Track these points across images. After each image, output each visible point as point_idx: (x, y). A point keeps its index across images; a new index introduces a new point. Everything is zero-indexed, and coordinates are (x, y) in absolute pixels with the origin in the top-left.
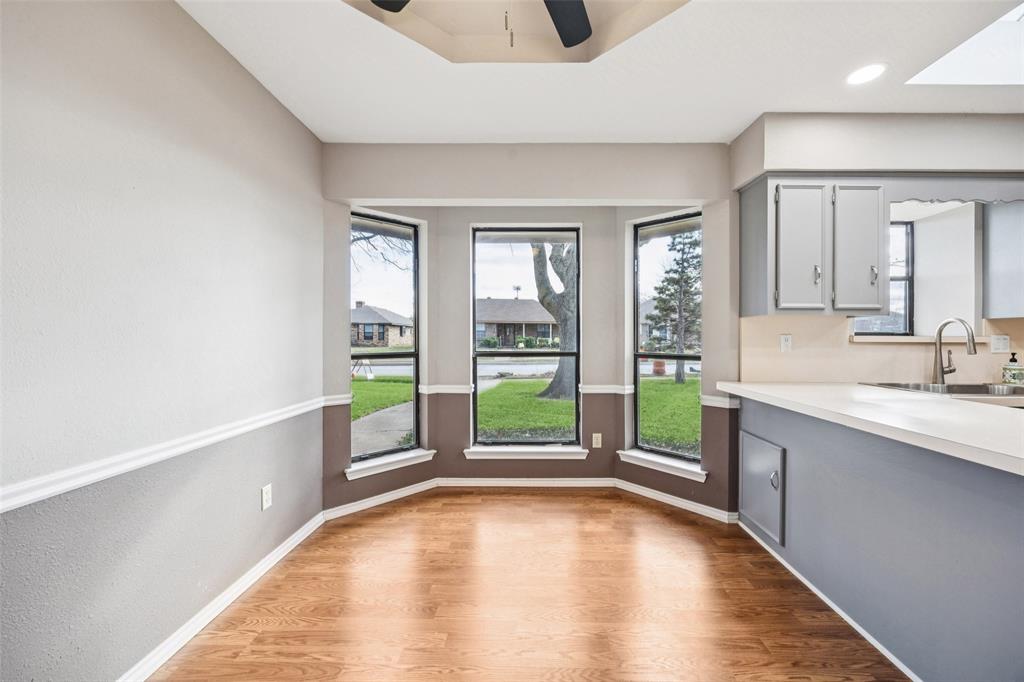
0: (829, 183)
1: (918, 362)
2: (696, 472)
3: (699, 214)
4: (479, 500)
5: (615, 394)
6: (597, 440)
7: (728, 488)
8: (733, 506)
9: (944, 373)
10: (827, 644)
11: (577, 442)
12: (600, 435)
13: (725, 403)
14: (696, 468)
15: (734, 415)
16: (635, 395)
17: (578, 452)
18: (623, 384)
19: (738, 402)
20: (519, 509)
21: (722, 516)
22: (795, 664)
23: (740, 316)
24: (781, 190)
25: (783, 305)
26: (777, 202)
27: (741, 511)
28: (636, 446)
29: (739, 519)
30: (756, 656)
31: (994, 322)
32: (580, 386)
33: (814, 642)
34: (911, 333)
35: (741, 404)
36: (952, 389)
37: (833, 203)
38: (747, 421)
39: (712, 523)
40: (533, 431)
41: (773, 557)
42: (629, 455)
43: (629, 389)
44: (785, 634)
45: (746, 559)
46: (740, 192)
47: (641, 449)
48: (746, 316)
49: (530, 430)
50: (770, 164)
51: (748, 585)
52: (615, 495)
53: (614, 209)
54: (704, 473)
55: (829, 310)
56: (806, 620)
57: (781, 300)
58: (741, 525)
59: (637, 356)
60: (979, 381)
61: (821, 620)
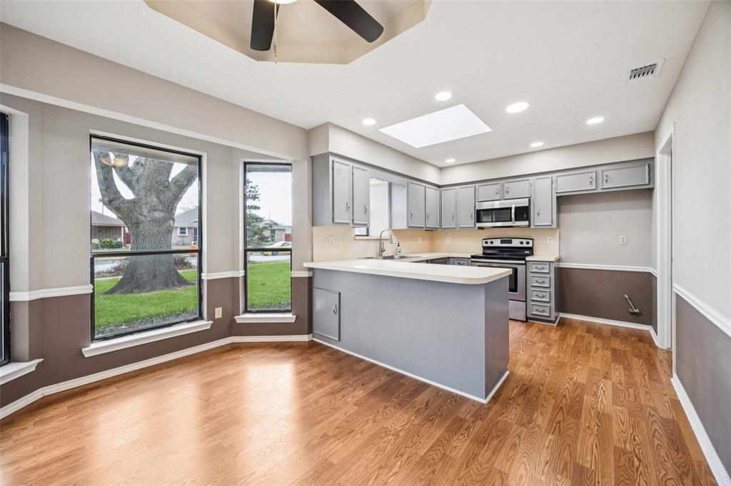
0: (351, 164)
1: (374, 247)
2: (289, 317)
3: (290, 164)
4: (113, 389)
5: (232, 278)
6: (219, 313)
7: (307, 322)
8: (310, 331)
9: (382, 251)
10: (368, 372)
11: (201, 317)
12: (221, 308)
13: (306, 274)
14: (289, 315)
15: (310, 280)
16: (245, 277)
17: (204, 324)
18: (238, 270)
19: (311, 273)
20: (165, 381)
21: (305, 338)
22: (363, 385)
23: (313, 225)
24: (335, 164)
25: (336, 221)
26: (333, 169)
27: (315, 332)
28: (246, 311)
29: (313, 337)
30: (349, 389)
31: (394, 231)
32: (202, 274)
33: (365, 374)
34: (368, 235)
35: (313, 274)
36: (385, 258)
37: (353, 174)
38: (317, 282)
39: (301, 344)
40: (128, 322)
41: (334, 349)
42: (242, 318)
43: (241, 273)
44: (354, 376)
45: (324, 354)
46: (312, 158)
47: (251, 312)
48: (316, 225)
49: (125, 322)
50: (331, 149)
51: (331, 364)
52: (235, 348)
53: (231, 148)
54: (295, 317)
55: (351, 224)
56: (358, 367)
57: (335, 218)
58: (314, 339)
59: (246, 251)
60: (390, 255)
61: (363, 365)
